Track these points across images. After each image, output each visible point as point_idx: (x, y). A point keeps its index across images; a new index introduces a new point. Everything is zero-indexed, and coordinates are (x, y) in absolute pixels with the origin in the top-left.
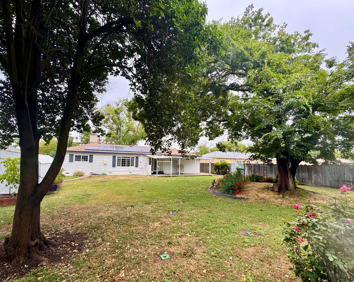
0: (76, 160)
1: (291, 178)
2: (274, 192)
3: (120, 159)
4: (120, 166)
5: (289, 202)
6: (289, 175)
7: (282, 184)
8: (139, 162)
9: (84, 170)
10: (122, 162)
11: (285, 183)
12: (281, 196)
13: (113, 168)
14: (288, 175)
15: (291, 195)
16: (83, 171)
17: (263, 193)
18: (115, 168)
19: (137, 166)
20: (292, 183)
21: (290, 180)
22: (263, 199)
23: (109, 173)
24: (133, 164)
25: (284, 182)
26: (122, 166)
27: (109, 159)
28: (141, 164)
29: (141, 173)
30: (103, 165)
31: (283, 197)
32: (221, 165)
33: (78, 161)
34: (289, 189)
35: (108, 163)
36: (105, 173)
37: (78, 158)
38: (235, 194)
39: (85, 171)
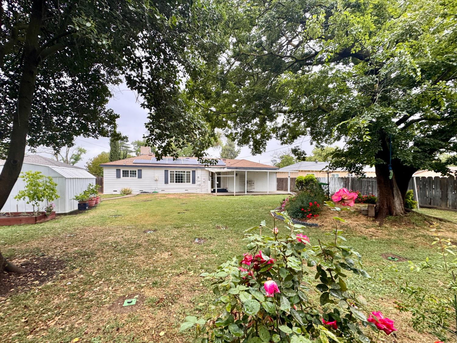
0: (123, 176)
1: (398, 197)
2: (367, 218)
3: (173, 174)
4: (173, 182)
5: (387, 233)
6: (395, 192)
7: (383, 205)
8: (196, 178)
9: (132, 187)
10: (176, 177)
11: (387, 204)
12: (377, 223)
13: (166, 185)
14: (393, 191)
15: (394, 223)
16: (130, 189)
17: (350, 218)
18: (167, 185)
19: (194, 182)
20: (401, 204)
21: (396, 199)
22: (346, 226)
23: (160, 190)
24: (190, 179)
25: (385, 203)
26: (176, 182)
27: (160, 174)
28: (199, 179)
29: (198, 191)
30: (154, 181)
31: (380, 225)
32: (305, 180)
33: (126, 176)
34: (394, 214)
35: (159, 179)
36: (156, 191)
37: (126, 174)
38: (306, 220)
39: (133, 189)
